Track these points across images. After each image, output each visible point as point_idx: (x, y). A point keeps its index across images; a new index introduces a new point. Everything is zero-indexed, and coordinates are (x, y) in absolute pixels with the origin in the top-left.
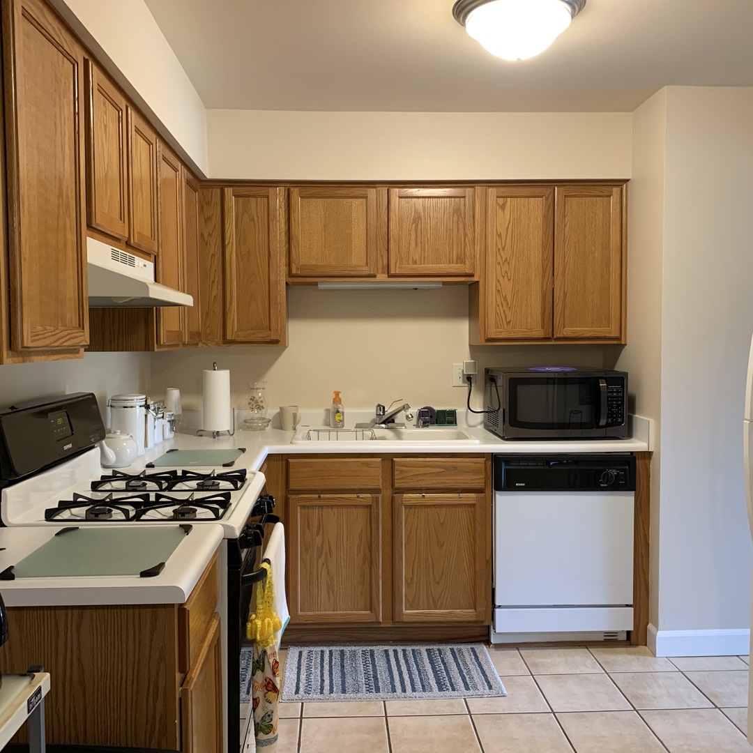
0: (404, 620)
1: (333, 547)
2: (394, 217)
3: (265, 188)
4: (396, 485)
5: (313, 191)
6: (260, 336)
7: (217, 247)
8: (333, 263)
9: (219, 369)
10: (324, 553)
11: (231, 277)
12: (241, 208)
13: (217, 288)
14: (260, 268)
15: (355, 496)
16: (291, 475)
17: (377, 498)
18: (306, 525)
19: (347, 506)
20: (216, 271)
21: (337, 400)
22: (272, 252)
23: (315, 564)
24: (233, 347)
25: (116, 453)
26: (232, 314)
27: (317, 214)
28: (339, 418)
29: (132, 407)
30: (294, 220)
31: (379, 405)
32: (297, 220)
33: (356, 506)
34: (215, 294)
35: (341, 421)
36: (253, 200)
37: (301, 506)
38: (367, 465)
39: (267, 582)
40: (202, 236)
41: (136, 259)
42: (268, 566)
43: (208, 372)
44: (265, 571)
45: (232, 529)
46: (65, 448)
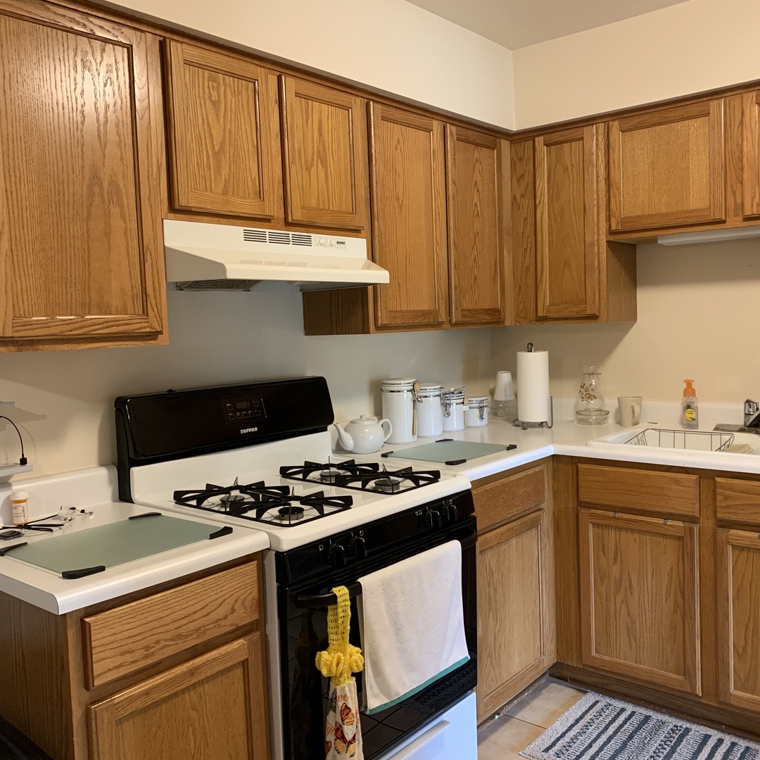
0: (732, 702)
1: (634, 582)
2: (749, 135)
3: (577, 130)
4: (719, 515)
5: (636, 121)
6: (573, 311)
7: (529, 209)
8: (664, 210)
9: (535, 351)
10: (623, 588)
11: (542, 242)
12: (553, 157)
13: (530, 256)
14: (575, 227)
15: (662, 521)
16: (581, 484)
17: (691, 530)
18: (601, 548)
19: (652, 533)
20: (528, 237)
21: (689, 390)
22: (587, 207)
23: (613, 599)
24: (546, 324)
25: (354, 439)
26: (543, 286)
27: (643, 149)
28: (690, 415)
29: (399, 391)
30: (614, 163)
31: (748, 401)
32: (616, 162)
33: (664, 536)
34: (528, 264)
35: (694, 419)
36: (566, 146)
37: (594, 524)
38: (677, 482)
39: (340, 610)
40: (514, 198)
41: (315, 237)
42: (342, 592)
43: (520, 354)
44: (335, 596)
45: (278, 540)
46: (243, 431)
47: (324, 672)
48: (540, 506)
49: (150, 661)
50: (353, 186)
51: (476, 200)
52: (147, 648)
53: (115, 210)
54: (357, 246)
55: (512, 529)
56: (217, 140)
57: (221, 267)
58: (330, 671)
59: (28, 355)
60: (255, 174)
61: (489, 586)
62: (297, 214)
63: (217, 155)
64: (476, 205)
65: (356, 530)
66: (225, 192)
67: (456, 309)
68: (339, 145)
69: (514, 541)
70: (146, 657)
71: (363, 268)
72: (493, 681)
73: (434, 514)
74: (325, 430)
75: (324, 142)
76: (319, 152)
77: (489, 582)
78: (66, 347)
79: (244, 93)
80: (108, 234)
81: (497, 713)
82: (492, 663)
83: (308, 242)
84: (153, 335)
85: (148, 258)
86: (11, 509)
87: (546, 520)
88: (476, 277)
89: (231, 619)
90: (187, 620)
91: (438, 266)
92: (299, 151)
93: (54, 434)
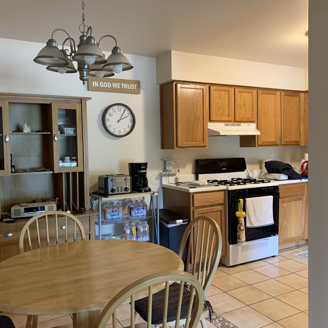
39: (241, 203)
40: (305, 109)
41: (242, 124)
42: (241, 200)
43: (305, 154)
44: (240, 200)
45: (228, 188)
46: (223, 169)
47: (237, 216)
48: (304, 195)
49: (203, 205)
50: (252, 111)
51: (291, 111)
52: (203, 202)
53: (199, 122)
54: (254, 126)
55: (293, 198)
56: (220, 105)
57: (219, 133)
58: (238, 216)
59: (183, 149)
60: (228, 111)
61: (284, 212)
62: (237, 119)
63: (220, 108)
64: (291, 112)
65: (246, 189)
66: (221, 116)
67: (283, 141)
68: (249, 102)
69: (293, 202)
70: (203, 204)
71: (254, 131)
72: (285, 236)
73: (267, 189)
74: (244, 171)
75: (245, 102)
76: (244, 104)
77: (284, 211)
78: (189, 148)
79: (226, 94)
80: (197, 127)
81: (289, 248)
82: (285, 231)
83: (240, 125)
84: (205, 146)
85: (204, 130)
86: (176, 180)
87: (305, 198)
88: (290, 132)
89: (218, 201)
90: (210, 199)
91: (277, 129)
92: (239, 105)
93: (184, 166)
